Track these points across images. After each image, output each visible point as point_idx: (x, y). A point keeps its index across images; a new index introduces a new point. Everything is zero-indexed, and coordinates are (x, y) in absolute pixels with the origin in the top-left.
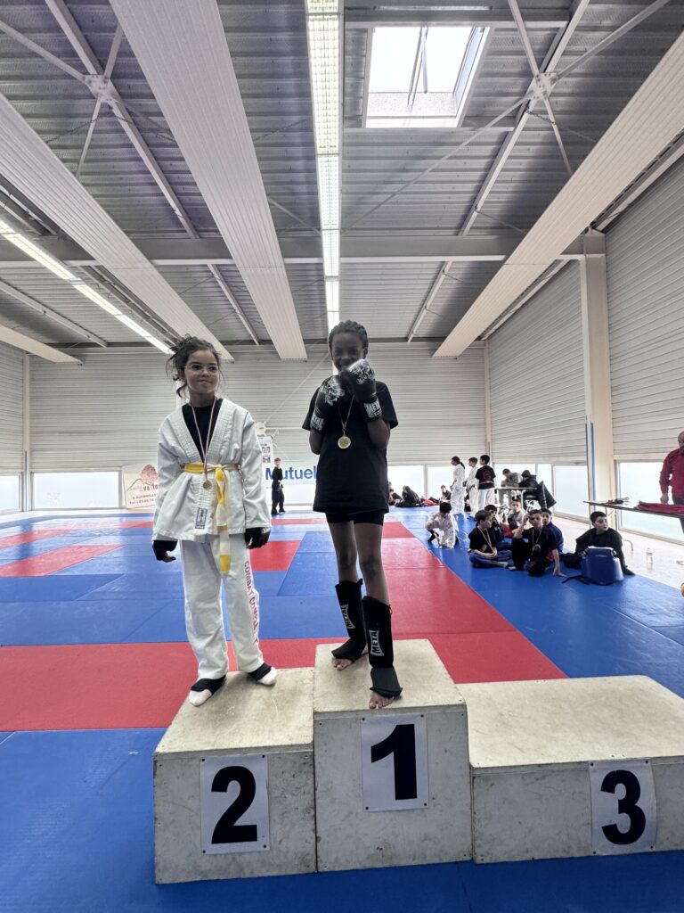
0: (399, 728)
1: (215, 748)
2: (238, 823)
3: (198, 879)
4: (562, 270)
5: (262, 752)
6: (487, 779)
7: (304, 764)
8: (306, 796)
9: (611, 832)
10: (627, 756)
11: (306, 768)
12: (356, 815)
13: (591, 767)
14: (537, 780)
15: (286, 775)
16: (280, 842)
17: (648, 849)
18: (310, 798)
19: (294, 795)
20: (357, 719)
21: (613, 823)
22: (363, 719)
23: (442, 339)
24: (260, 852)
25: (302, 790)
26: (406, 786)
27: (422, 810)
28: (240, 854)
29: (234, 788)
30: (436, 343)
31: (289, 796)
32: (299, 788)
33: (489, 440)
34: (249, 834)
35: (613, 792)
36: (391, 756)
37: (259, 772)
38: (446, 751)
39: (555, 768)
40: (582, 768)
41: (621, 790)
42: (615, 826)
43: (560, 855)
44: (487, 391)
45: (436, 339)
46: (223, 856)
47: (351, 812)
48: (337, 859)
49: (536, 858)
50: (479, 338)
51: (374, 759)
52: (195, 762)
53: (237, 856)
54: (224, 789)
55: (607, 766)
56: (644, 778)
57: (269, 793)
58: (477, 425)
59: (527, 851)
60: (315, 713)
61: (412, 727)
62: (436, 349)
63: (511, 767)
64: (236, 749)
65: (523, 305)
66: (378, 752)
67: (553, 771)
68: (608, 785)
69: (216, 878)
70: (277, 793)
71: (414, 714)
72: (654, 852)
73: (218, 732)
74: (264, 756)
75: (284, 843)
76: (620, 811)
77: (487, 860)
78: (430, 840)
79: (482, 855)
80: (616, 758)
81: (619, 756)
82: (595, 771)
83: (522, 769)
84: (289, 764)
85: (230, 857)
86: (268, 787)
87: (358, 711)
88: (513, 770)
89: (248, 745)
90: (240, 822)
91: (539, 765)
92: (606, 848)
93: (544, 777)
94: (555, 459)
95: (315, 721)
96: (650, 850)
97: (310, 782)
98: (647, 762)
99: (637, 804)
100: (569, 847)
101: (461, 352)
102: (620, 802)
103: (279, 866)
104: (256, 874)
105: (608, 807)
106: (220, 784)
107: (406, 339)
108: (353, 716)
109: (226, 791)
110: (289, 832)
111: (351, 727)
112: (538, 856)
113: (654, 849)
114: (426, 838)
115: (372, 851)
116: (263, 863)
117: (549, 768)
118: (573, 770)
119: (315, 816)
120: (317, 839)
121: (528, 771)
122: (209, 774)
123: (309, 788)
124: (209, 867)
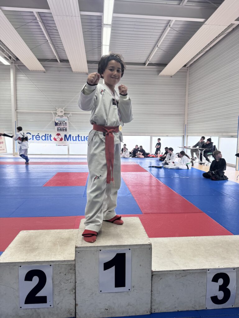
0: (118, 255)
1: (27, 261)
4: (234, 30)
5: (50, 264)
6: (159, 276)
7: (71, 269)
8: (71, 284)
9: (215, 299)
10: (226, 267)
11: (71, 271)
12: (96, 294)
13: (208, 271)
14: (183, 277)
15: (62, 274)
16: (58, 304)
18: (72, 285)
19: (65, 283)
20: (97, 250)
21: (216, 295)
22: (100, 250)
23: (165, 65)
24: (48, 308)
25: (69, 281)
26: (120, 281)
27: (128, 292)
28: (38, 309)
29: (36, 279)
30: (161, 67)
31: (63, 284)
32: (68, 280)
33: (186, 123)
34: (43, 300)
35: (217, 282)
36: (114, 268)
37: (48, 272)
38: (140, 265)
39: (191, 272)
40: (204, 271)
41: (221, 281)
42: (217, 296)
43: (190, 309)
44: (187, 96)
45: (162, 65)
46: (30, 310)
47: (93, 293)
49: (179, 310)
50: (185, 66)
51: (105, 269)
52: (16, 267)
53: (37, 310)
54: (31, 280)
55: (216, 271)
56: (232, 277)
57: (53, 282)
58: (179, 115)
59: (176, 307)
60: (76, 247)
61: (124, 254)
62: (161, 71)
63: (171, 271)
64: (37, 262)
65: (211, 48)
66: (107, 266)
67: (190, 273)
68: (215, 279)
70: (57, 282)
71: (126, 248)
72: (234, 308)
73: (28, 255)
74: (51, 265)
75: (60, 305)
76: (219, 290)
77: (157, 311)
78: (131, 305)
79: (154, 309)
80: (220, 267)
81: (222, 267)
82: (210, 273)
83: (176, 272)
84: (63, 269)
85: (33, 310)
86: (53, 279)
87: (97, 246)
88: (171, 272)
89: (43, 260)
90: (39, 295)
91: (184, 270)
92: (212, 306)
93: (186, 276)
94: (220, 134)
95: (76, 251)
96: (232, 307)
97: (73, 277)
98: (234, 269)
99: (227, 287)
100: (195, 306)
101: (174, 73)
102: (220, 286)
103: (57, 314)
105: (214, 289)
106: (29, 277)
107: (144, 64)
108: (95, 249)
109: (32, 281)
110: (62, 299)
111: (94, 254)
112: (180, 309)
113: (233, 307)
114: (129, 305)
115: (103, 310)
116: (50, 313)
117: (188, 271)
118: (200, 273)
119: (75, 293)
120: (76, 305)
121: (178, 272)
122: (23, 273)
123: (73, 280)
124: (23, 314)
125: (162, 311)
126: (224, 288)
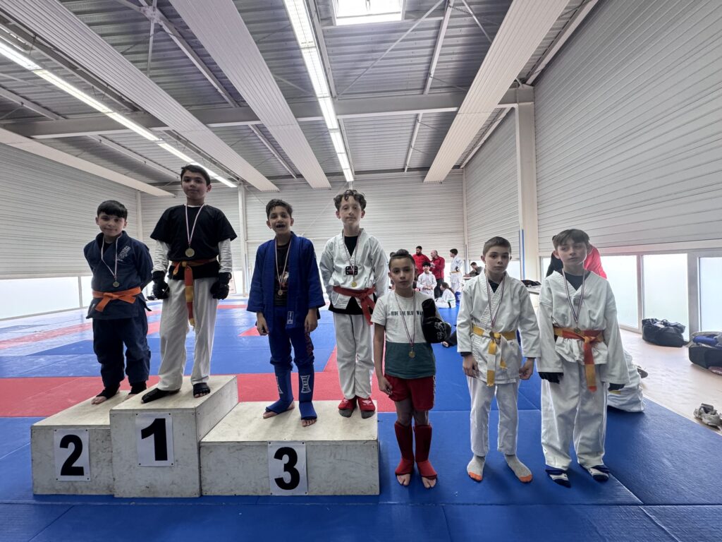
0: (156, 420)
1: (63, 424)
2: (74, 465)
3: (55, 493)
5: (86, 428)
6: (208, 448)
7: (108, 436)
9: (280, 482)
10: (293, 439)
12: (134, 468)
13: (269, 445)
14: (238, 450)
15: (99, 441)
16: (96, 477)
17: (304, 494)
19: (103, 452)
20: (133, 414)
21: (281, 477)
22: (137, 414)
24: (85, 482)
25: (107, 450)
26: (161, 453)
27: (170, 467)
28: (76, 482)
29: (72, 446)
31: (100, 453)
34: (79, 471)
35: (281, 459)
36: (152, 436)
37: (84, 439)
38: (183, 434)
39: (247, 444)
40: (263, 445)
41: (286, 458)
43: (251, 494)
46: (67, 483)
47: (131, 466)
48: (124, 491)
49: (237, 494)
51: (143, 437)
52: (52, 431)
53: (74, 483)
54: (66, 447)
55: (279, 445)
56: (301, 452)
57: (89, 450)
59: (232, 490)
60: (111, 410)
61: (164, 420)
63: (222, 442)
64: (72, 426)
66: (145, 433)
67: (246, 446)
68: (279, 455)
69: (63, 493)
70: (94, 451)
71: (166, 412)
72: (308, 496)
74: (87, 430)
75: (98, 478)
76: (285, 471)
77: (209, 494)
78: (176, 484)
79: (206, 491)
82: (271, 447)
83: (228, 443)
84: (100, 436)
85: (70, 483)
86: (89, 445)
87: (133, 410)
89: (79, 424)
91: (238, 442)
92: (277, 491)
93: (241, 450)
95: (110, 415)
98: (303, 443)
99: (295, 467)
100: (257, 490)
102: (285, 465)
103: (96, 490)
104: (84, 493)
105: (278, 468)
106: (64, 443)
108: (131, 412)
110: (101, 472)
111: (130, 419)
113: (307, 494)
114: (173, 483)
115: (143, 488)
116: (87, 487)
117: (244, 444)
118: (258, 446)
121: (231, 445)
122: (58, 438)
124: (60, 487)
125: (215, 494)
126: (290, 467)
